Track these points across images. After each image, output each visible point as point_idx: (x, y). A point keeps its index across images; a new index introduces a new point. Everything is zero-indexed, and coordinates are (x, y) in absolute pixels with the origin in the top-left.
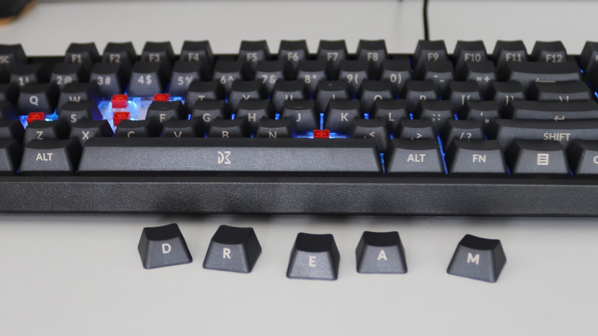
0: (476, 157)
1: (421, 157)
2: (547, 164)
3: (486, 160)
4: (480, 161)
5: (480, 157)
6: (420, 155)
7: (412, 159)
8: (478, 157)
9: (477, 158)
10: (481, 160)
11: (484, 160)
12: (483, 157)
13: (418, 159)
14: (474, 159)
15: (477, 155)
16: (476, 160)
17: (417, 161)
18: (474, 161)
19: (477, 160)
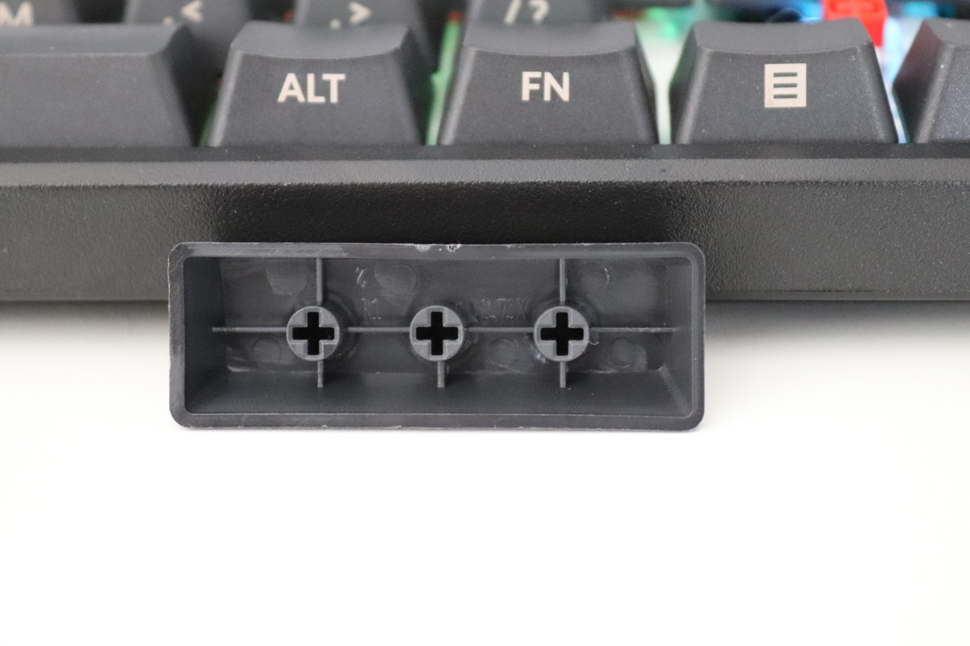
0: (533, 81)
1: (327, 83)
2: (801, 102)
3: (573, 92)
4: (547, 97)
5: (549, 79)
6: (326, 77)
7: (297, 93)
8: (540, 81)
9: (536, 87)
10: (554, 93)
11: (564, 94)
12: (560, 80)
13: (318, 93)
14: (527, 89)
15: (537, 75)
16: (532, 93)
17: (313, 98)
18: (526, 97)
19: (537, 95)
